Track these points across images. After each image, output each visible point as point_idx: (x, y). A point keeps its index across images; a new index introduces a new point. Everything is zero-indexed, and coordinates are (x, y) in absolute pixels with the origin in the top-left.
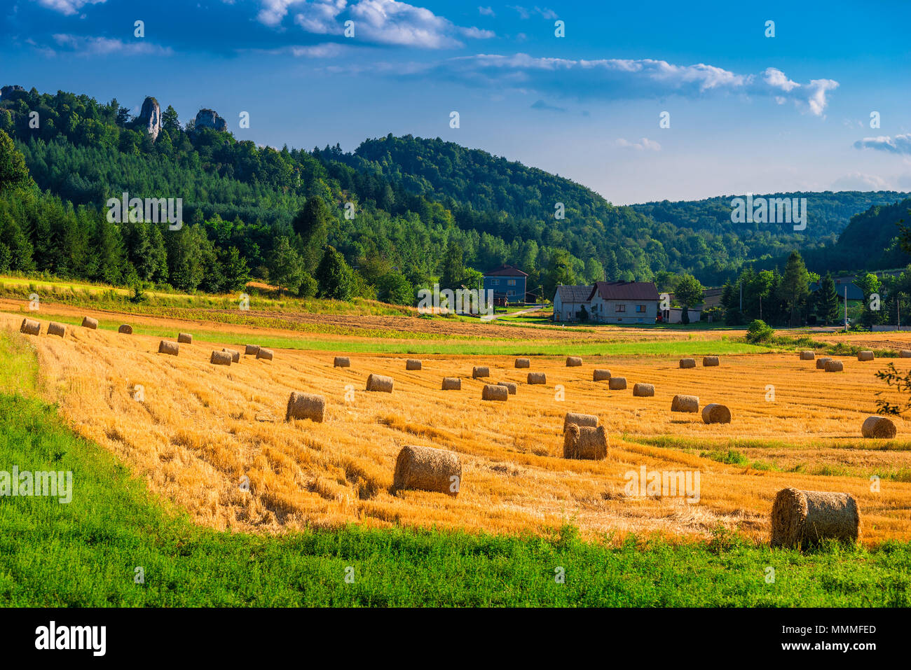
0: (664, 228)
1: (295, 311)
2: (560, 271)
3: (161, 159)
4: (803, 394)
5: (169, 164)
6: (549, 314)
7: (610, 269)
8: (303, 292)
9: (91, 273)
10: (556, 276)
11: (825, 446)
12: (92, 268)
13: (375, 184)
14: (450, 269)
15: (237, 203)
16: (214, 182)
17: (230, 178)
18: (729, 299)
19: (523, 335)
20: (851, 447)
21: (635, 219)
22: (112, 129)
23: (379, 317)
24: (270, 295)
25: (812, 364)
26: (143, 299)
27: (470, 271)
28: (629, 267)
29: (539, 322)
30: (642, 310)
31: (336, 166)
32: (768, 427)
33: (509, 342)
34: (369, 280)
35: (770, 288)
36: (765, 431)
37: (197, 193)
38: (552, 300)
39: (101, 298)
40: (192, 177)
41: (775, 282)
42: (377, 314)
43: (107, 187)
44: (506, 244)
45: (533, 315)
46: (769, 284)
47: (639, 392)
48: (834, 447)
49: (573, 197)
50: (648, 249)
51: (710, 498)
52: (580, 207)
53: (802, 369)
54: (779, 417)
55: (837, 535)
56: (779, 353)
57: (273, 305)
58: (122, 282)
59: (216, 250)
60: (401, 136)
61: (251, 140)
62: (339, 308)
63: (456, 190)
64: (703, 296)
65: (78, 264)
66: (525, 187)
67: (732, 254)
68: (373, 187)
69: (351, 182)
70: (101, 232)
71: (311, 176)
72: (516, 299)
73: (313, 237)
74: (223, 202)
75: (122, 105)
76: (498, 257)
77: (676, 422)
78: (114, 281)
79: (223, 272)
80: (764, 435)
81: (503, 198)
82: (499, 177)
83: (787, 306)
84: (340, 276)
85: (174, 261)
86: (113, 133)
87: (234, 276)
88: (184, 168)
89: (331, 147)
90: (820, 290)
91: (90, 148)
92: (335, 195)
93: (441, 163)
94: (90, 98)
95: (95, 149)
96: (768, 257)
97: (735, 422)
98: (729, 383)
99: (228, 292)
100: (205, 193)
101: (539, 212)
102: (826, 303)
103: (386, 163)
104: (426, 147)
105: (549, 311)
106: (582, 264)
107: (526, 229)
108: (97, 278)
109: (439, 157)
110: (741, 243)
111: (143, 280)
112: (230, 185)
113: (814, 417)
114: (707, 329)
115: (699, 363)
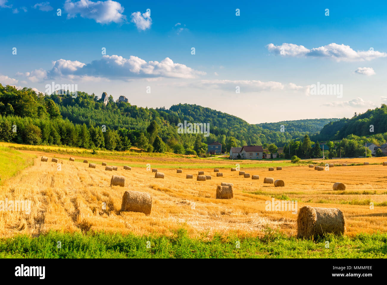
0: (265, 131)
1: (146, 156)
2: (232, 143)
3: (108, 111)
4: (310, 177)
5: (110, 113)
6: (228, 157)
7: (249, 143)
8: (149, 151)
9: (80, 145)
10: (231, 145)
11: (319, 193)
12: (80, 144)
13: (175, 118)
14: (197, 143)
15: (131, 124)
16: (124, 118)
17: (129, 117)
18: (286, 151)
19: (219, 163)
20: (329, 194)
21: (256, 128)
22: (93, 102)
23: (173, 158)
24: (138, 151)
25: (313, 168)
26: (96, 153)
27: (203, 144)
28: (255, 143)
29: (225, 159)
30: (258, 154)
31: (163, 113)
32: (298, 188)
33: (214, 164)
34: (171, 147)
35: (299, 147)
36: (297, 189)
37: (119, 122)
38: (229, 153)
39: (82, 153)
40: (118, 117)
41: (300, 145)
42: (172, 157)
43: (91, 120)
44: (216, 136)
45: (223, 157)
46: (299, 145)
47: (254, 178)
48: (323, 194)
49: (237, 122)
50: (260, 137)
51: (270, 213)
52: (239, 125)
53: (310, 170)
54: (302, 184)
55: (333, 231)
56: (302, 166)
57: (138, 155)
58: (90, 148)
59: (120, 137)
60: (183, 104)
61: (136, 105)
62: (160, 155)
63: (201, 120)
64: (277, 150)
65: (75, 142)
66: (222, 119)
67: (287, 138)
68: (174, 119)
69: (167, 118)
70: (83, 132)
71: (155, 116)
72: (218, 152)
73: (153, 134)
74: (127, 124)
75: (96, 95)
76: (213, 140)
77: (265, 187)
78: (87, 148)
79: (123, 144)
80: (297, 190)
81: (215, 123)
82: (214, 116)
83: (304, 152)
84: (161, 145)
85: (107, 141)
86: (93, 104)
87: (126, 145)
88: (115, 114)
89: (162, 108)
90: (315, 147)
91: (85, 108)
92: (162, 122)
93: (196, 112)
94: (86, 93)
95: (87, 109)
96: (298, 139)
97: (286, 186)
98: (285, 175)
99: (124, 151)
100: (121, 122)
101: (227, 126)
102: (317, 151)
103: (179, 112)
104: (191, 107)
105: (228, 156)
106: (240, 142)
107: (222, 131)
108: (82, 147)
109: (195, 110)
110: (290, 135)
111: (97, 147)
112: (129, 119)
113: (314, 184)
114: (279, 160)
115: (275, 169)
